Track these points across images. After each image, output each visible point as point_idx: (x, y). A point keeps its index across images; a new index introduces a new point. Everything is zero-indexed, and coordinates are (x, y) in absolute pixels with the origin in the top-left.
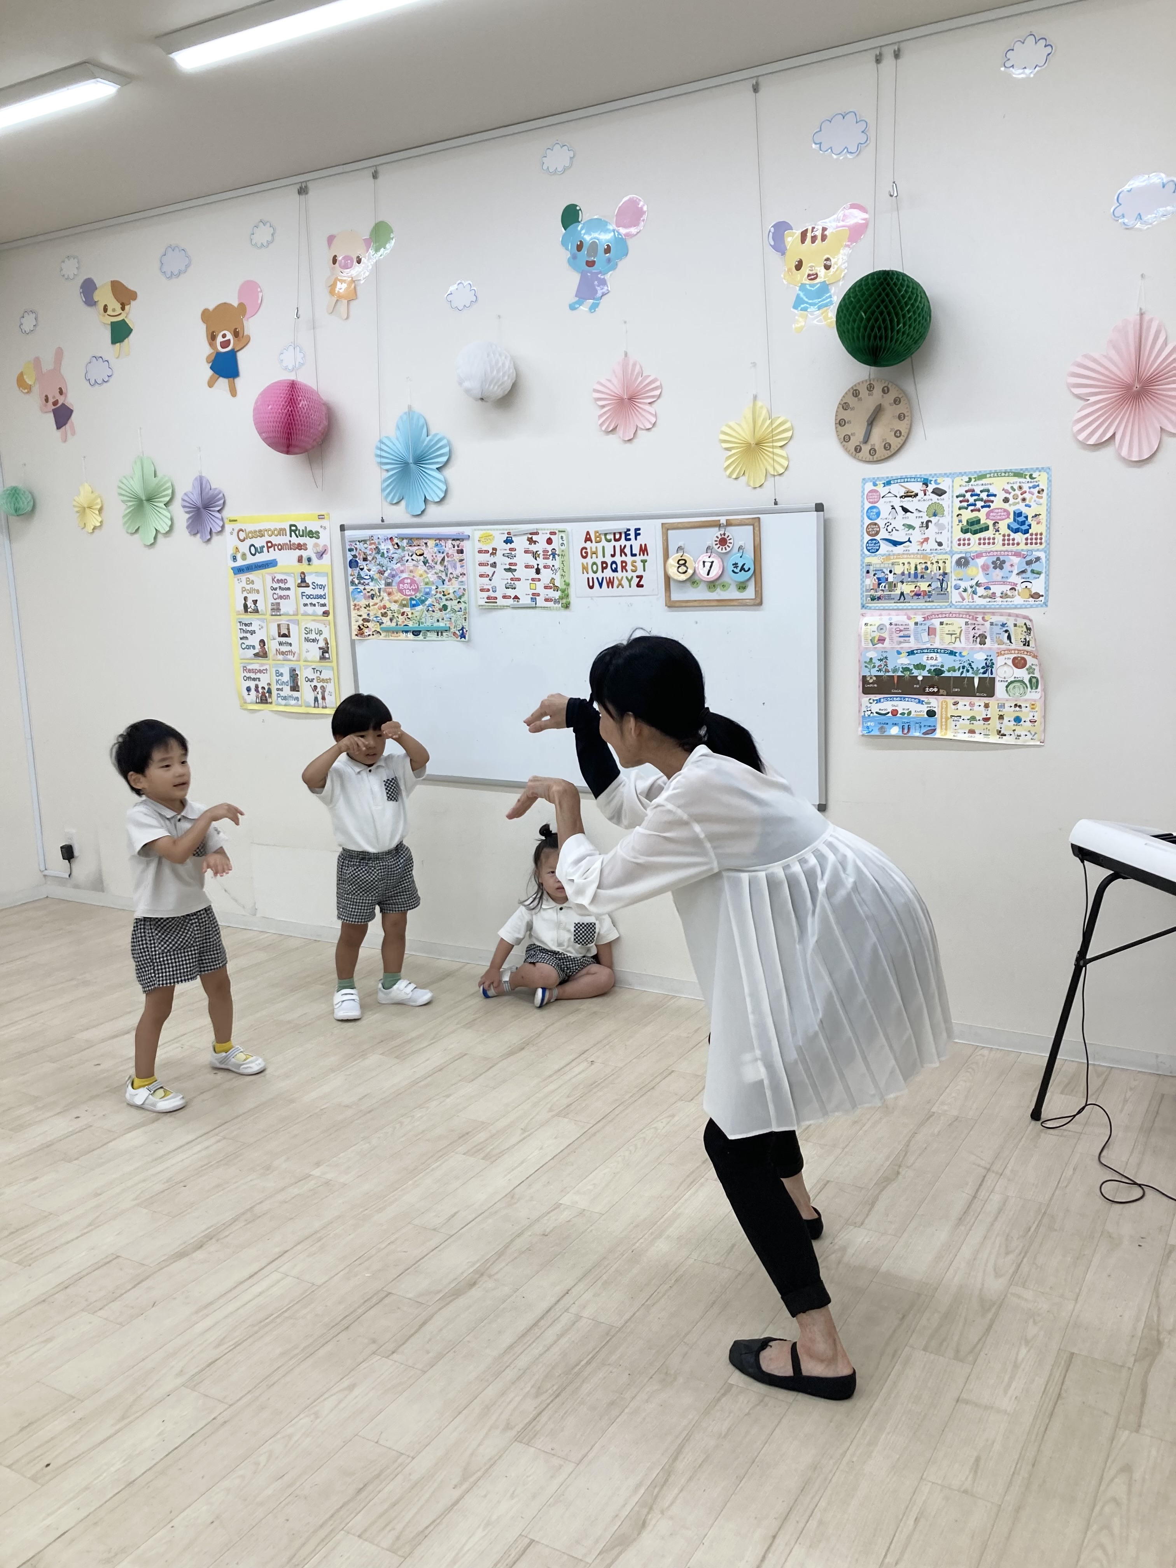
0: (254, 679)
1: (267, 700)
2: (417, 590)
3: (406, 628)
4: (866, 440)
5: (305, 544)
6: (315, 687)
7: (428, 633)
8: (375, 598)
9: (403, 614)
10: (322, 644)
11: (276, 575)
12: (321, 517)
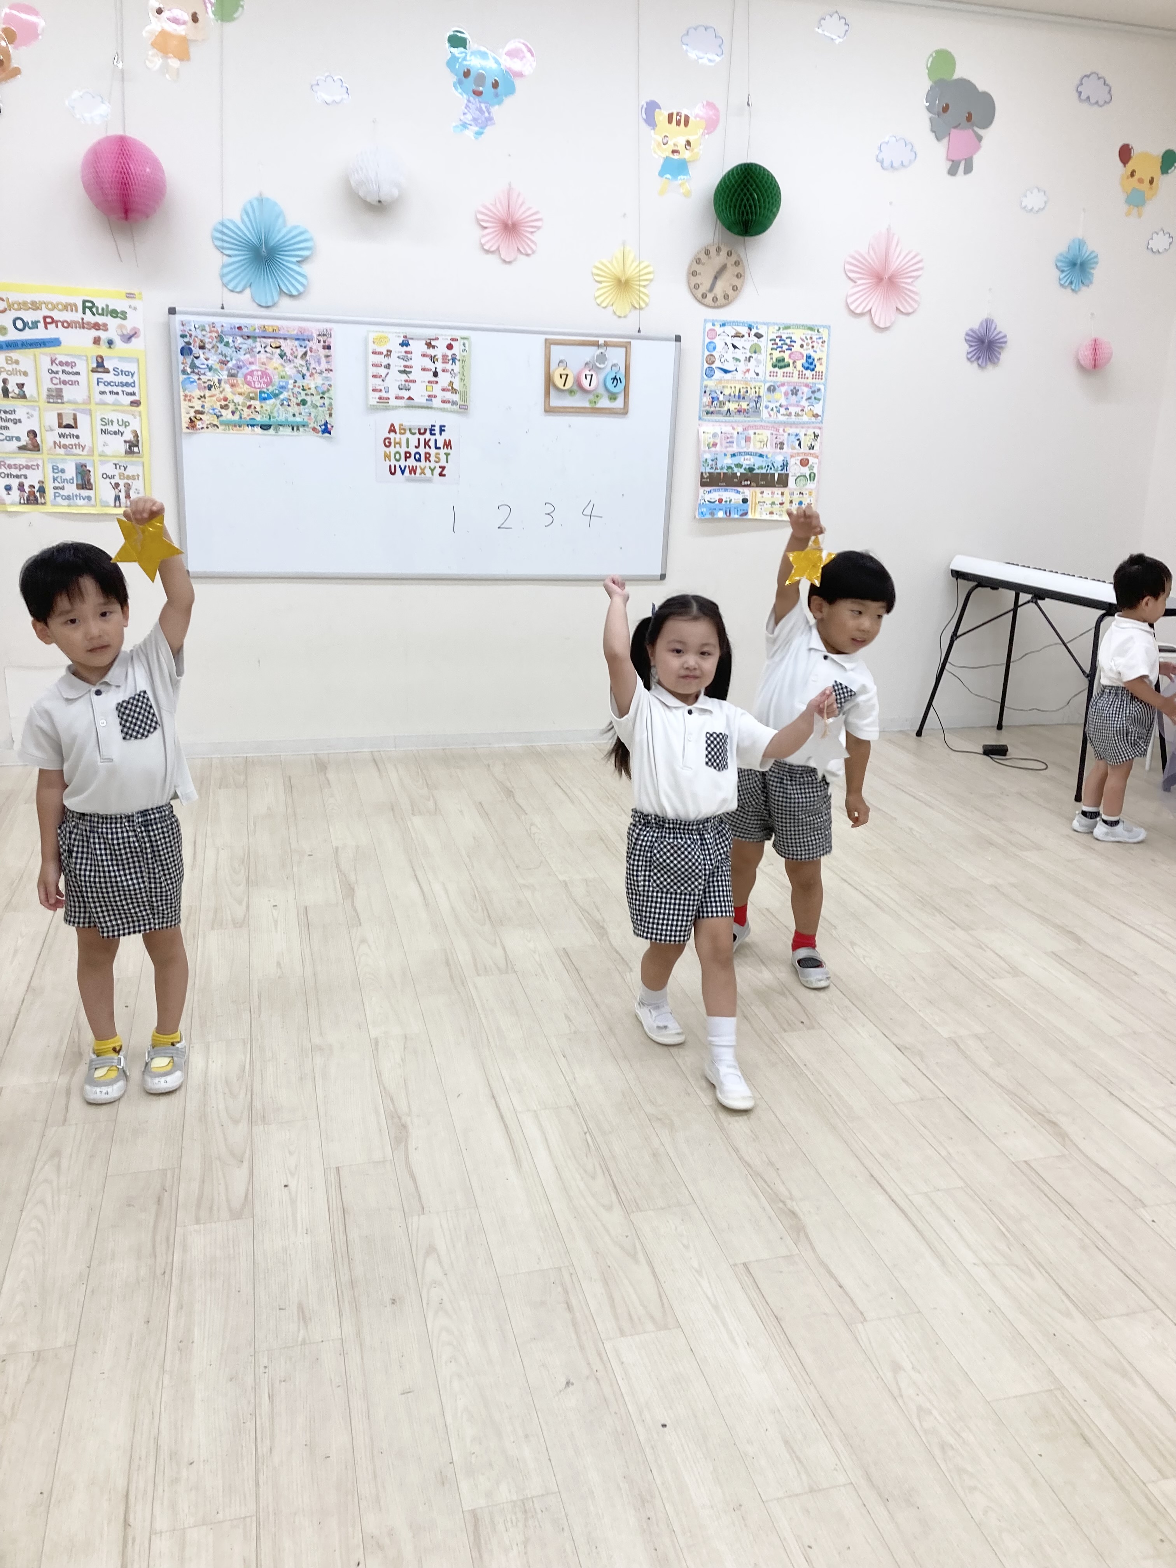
0: (17, 477)
1: (37, 500)
2: (270, 383)
3: (252, 422)
4: (711, 289)
5: (105, 325)
6: (117, 485)
7: (281, 428)
8: (213, 389)
9: (249, 407)
10: (129, 436)
11: (57, 356)
12: (130, 296)
